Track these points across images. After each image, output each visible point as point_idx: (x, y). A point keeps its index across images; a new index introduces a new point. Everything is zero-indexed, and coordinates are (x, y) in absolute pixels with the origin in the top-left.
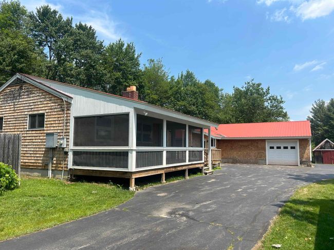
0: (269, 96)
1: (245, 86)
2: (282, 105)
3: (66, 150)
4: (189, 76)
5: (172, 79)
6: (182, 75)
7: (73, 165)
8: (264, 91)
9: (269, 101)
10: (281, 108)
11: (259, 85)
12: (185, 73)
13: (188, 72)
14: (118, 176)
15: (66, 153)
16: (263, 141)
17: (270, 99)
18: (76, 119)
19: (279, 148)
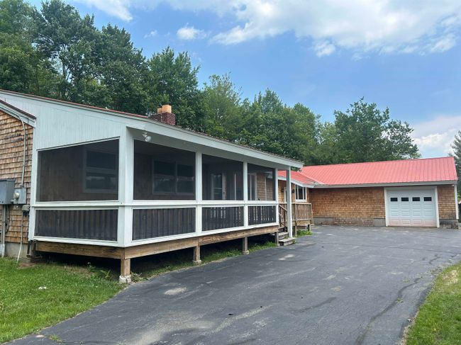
0: (388, 122)
1: (351, 109)
2: (408, 135)
3: (25, 208)
4: (270, 98)
5: (246, 103)
6: (260, 97)
7: (36, 234)
8: (381, 114)
9: (389, 130)
10: (408, 139)
11: (372, 107)
12: (264, 95)
13: (268, 93)
14: (102, 254)
15: (26, 214)
16: (380, 189)
17: (390, 127)
19: (405, 199)
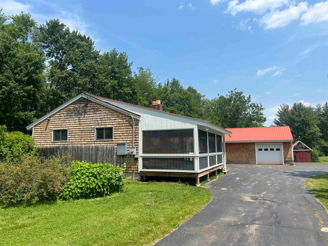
0: (250, 103)
1: (228, 94)
2: (262, 111)
3: (136, 156)
4: (175, 83)
5: (160, 86)
6: (168, 82)
7: (143, 168)
8: (246, 99)
9: (251, 108)
10: (261, 114)
11: (241, 93)
12: (171, 81)
13: (174, 79)
14: (185, 176)
15: (137, 159)
16: (253, 144)
17: (251, 106)
18: (144, 132)
19: (266, 150)
